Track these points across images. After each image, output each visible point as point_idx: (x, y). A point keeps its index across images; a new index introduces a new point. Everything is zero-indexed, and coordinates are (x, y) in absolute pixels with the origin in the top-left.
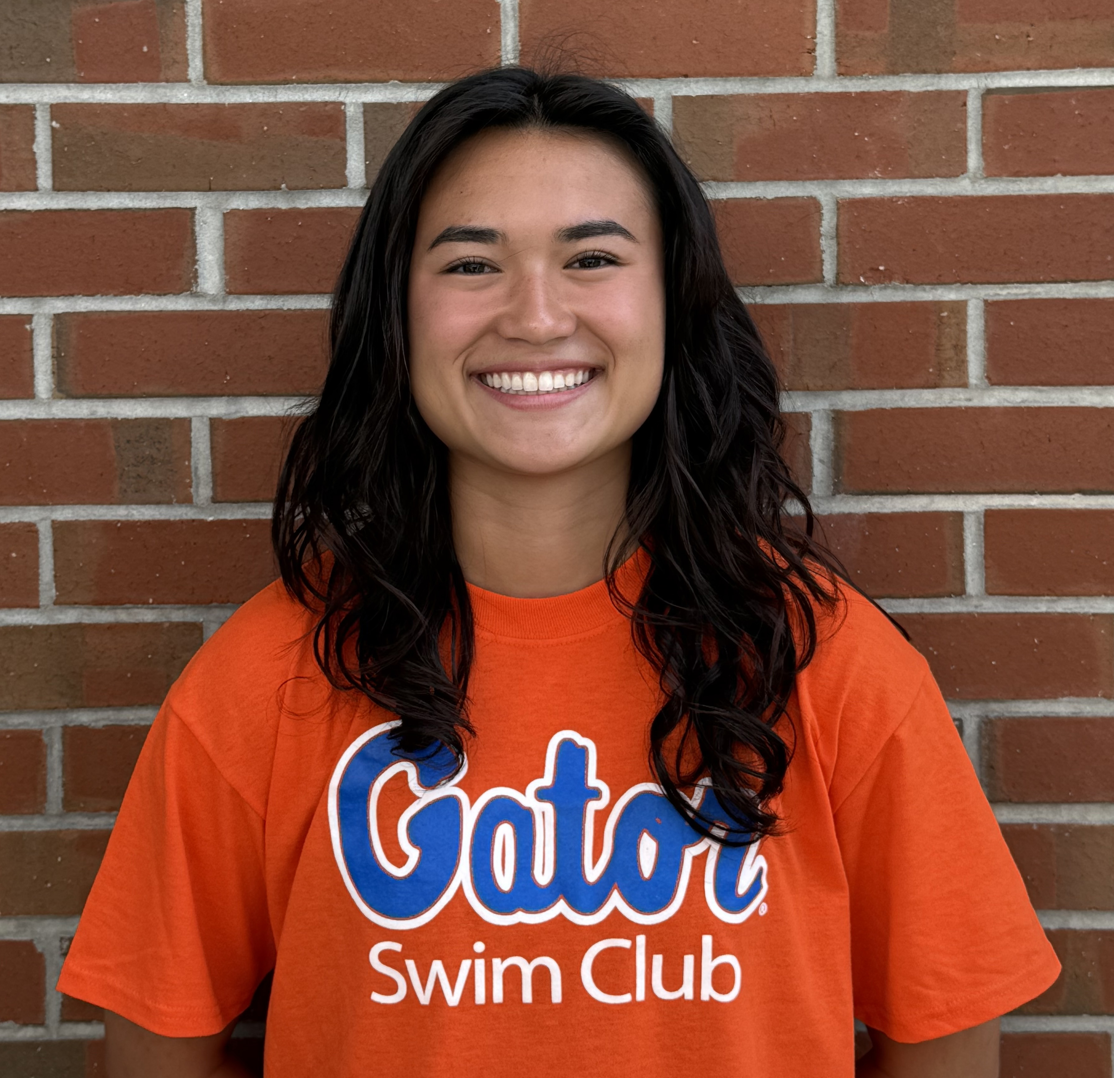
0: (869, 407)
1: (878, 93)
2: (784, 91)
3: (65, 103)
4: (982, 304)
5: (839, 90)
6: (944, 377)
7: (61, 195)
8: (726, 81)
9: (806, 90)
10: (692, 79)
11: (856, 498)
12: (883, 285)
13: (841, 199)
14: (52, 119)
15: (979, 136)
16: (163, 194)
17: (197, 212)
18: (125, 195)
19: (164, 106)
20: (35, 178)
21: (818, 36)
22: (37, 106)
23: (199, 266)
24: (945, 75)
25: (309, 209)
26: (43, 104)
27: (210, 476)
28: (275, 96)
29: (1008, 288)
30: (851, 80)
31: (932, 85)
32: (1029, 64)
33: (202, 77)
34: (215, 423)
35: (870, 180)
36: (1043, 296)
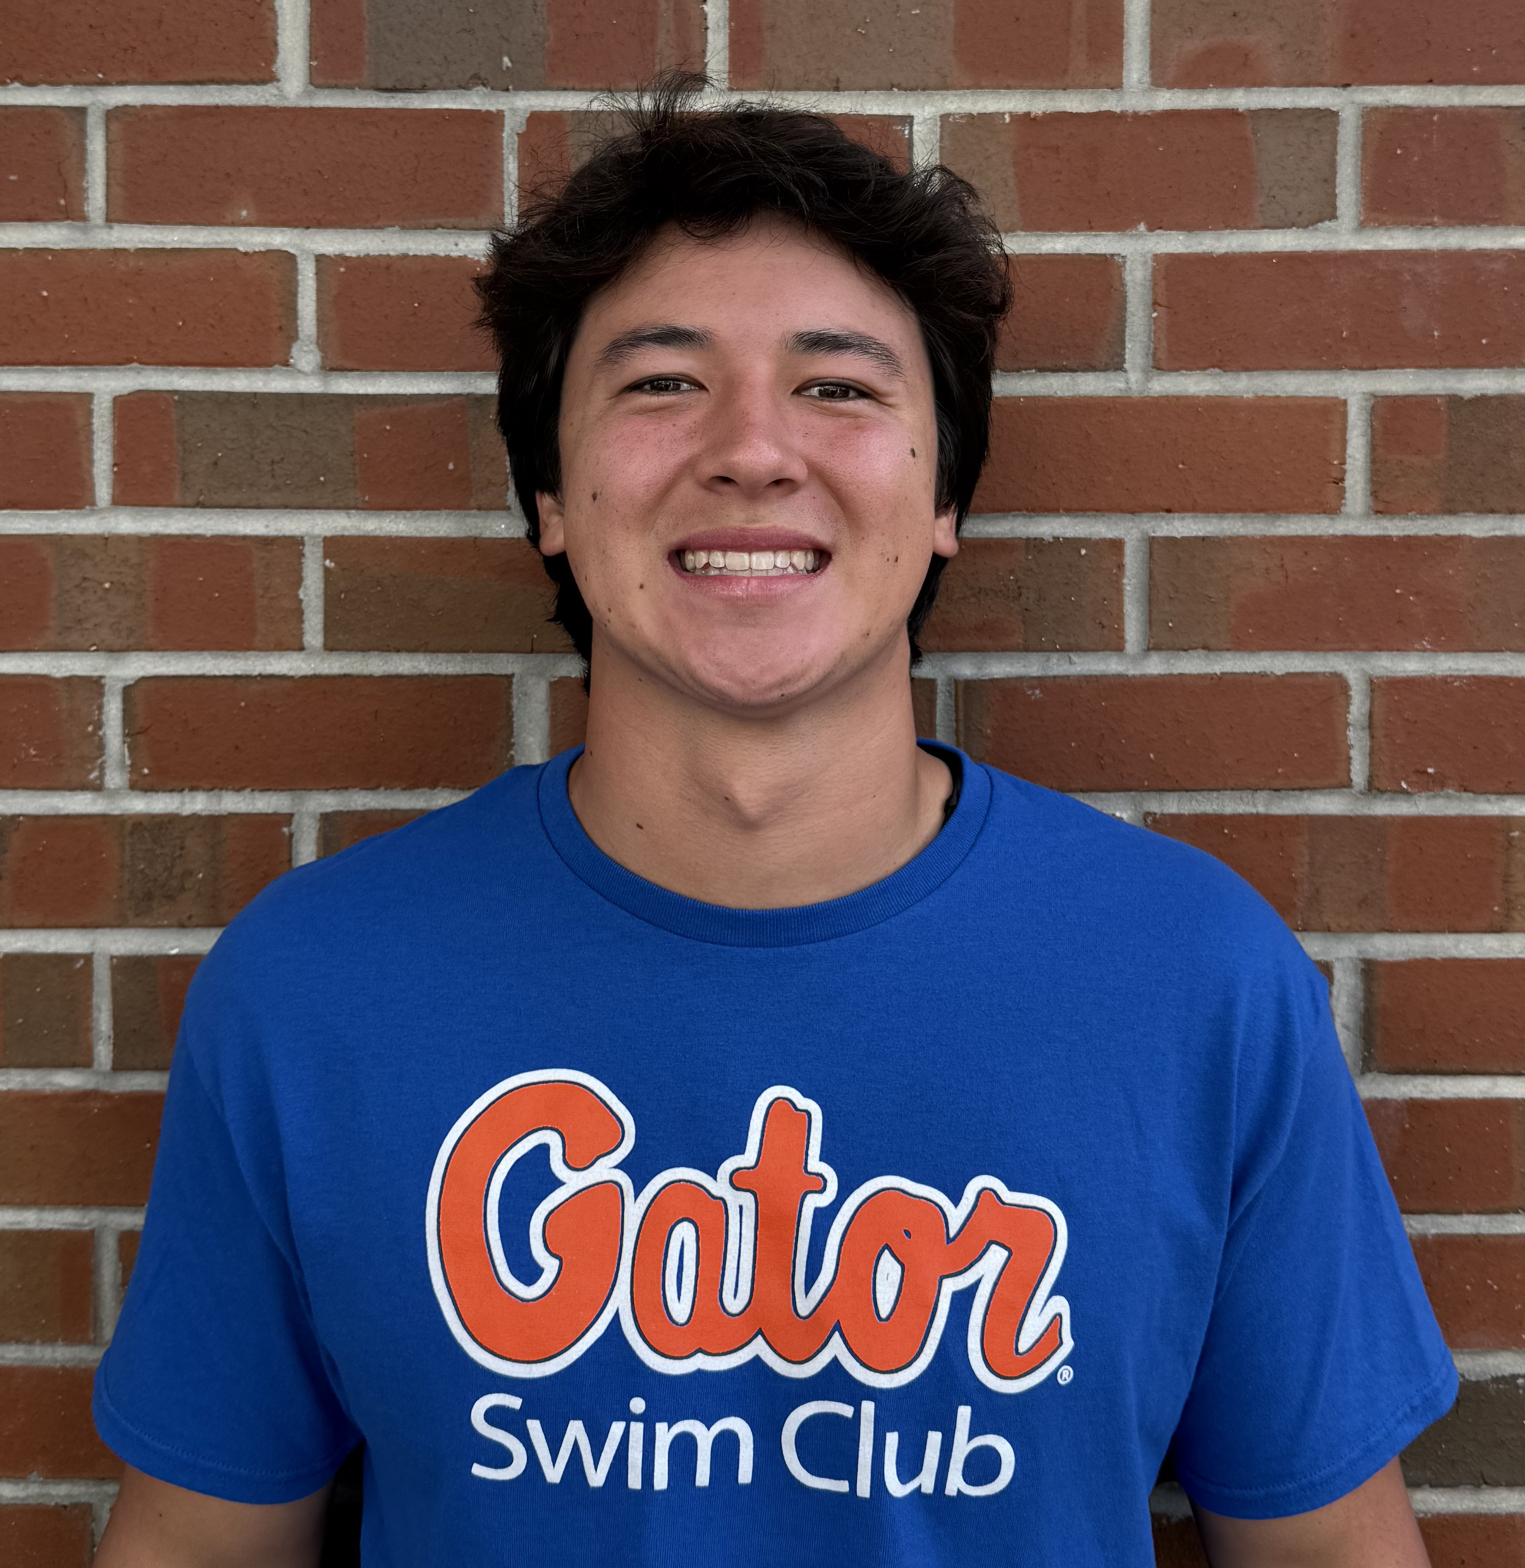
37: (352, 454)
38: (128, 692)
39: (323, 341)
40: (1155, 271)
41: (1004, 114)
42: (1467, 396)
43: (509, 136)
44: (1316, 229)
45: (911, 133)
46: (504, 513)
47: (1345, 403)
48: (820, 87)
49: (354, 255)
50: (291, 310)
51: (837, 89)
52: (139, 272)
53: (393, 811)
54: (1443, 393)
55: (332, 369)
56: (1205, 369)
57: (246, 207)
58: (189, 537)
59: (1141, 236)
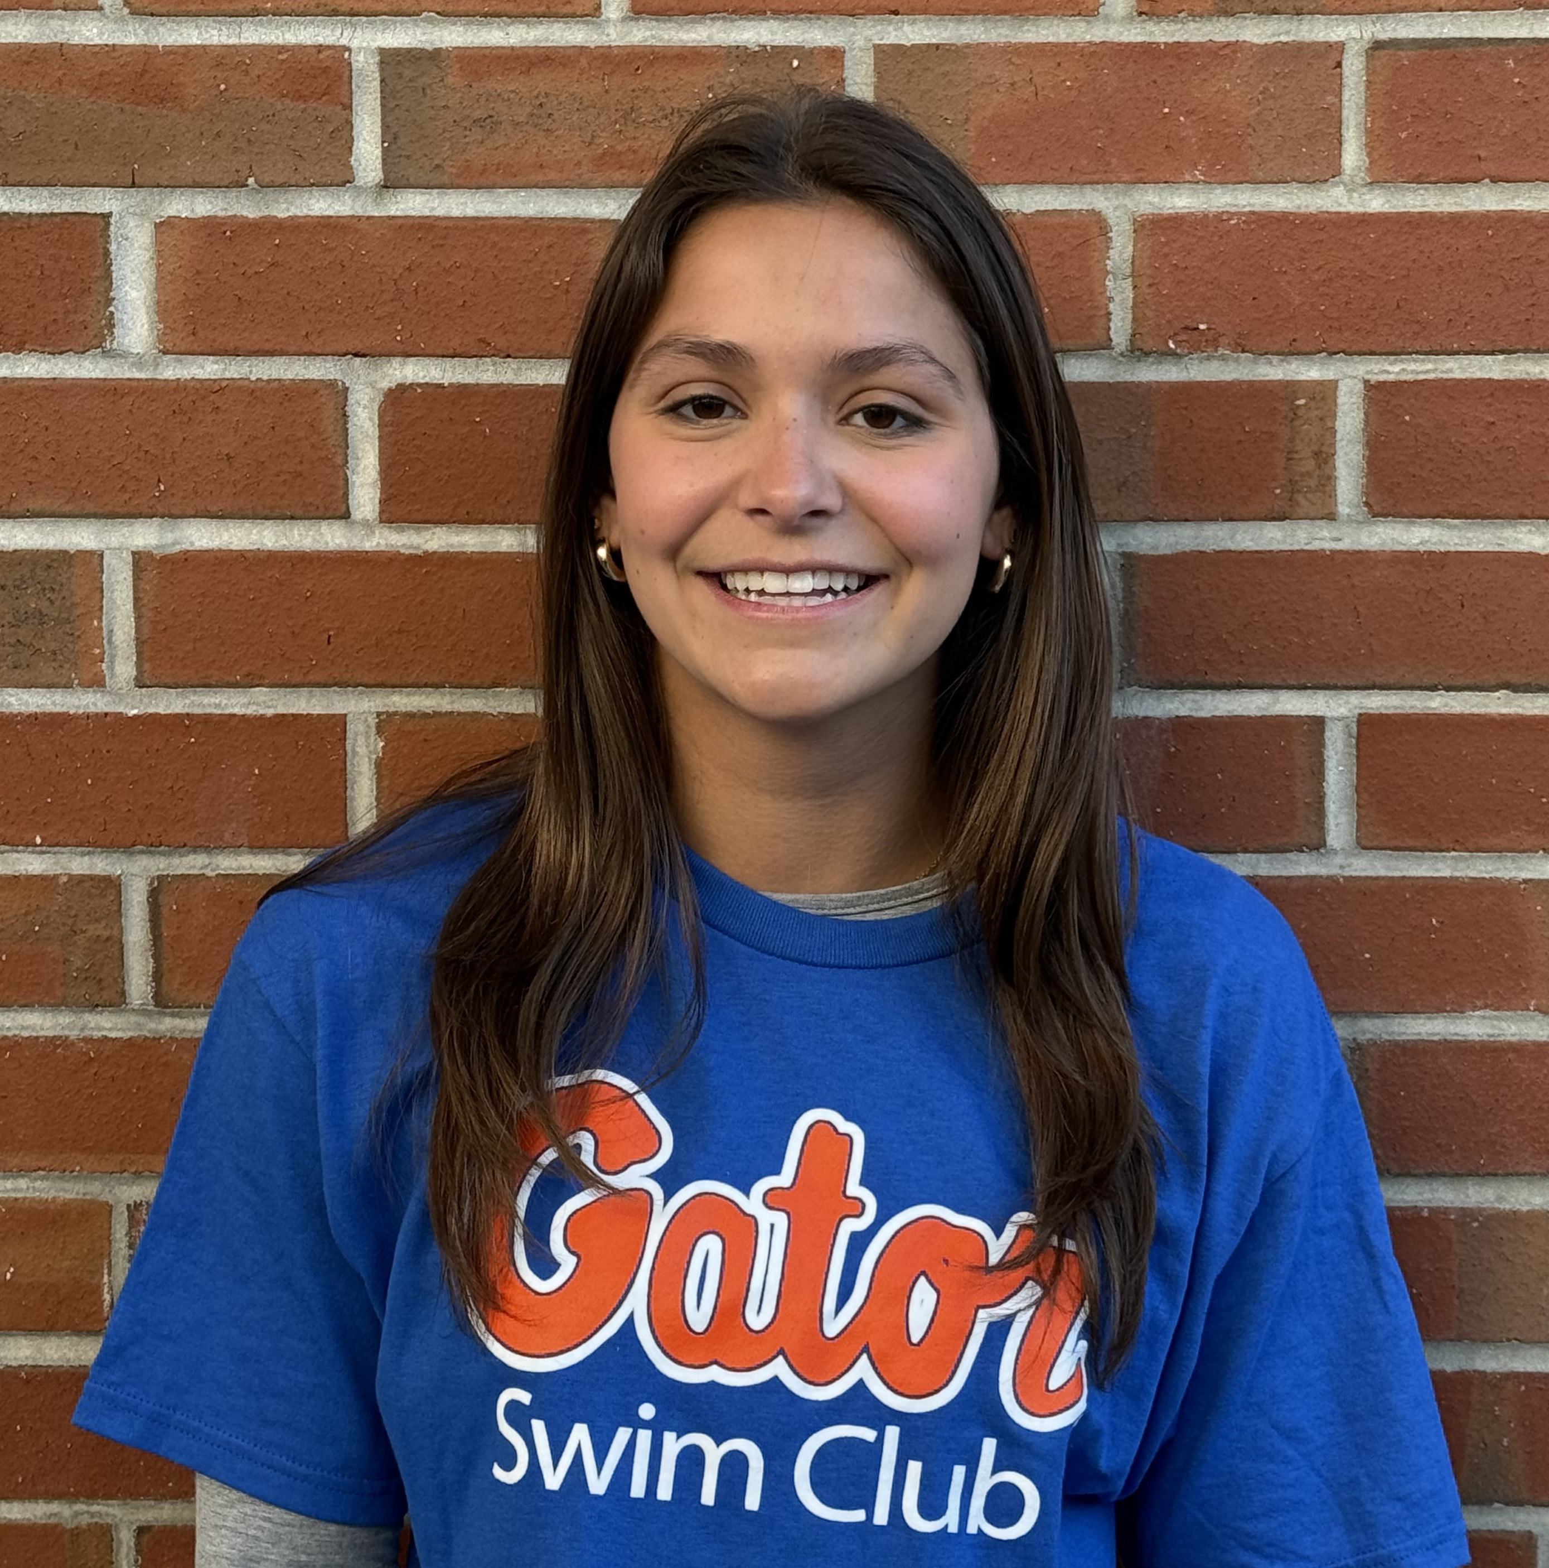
0: (1179, 548)
4: (1361, 386)
5: (1139, 39)
6: (1298, 504)
8: (959, 21)
9: (1088, 38)
10: (906, 18)
11: (1155, 693)
17: (112, 220)
19: (61, 50)
23: (116, 308)
25: (291, 218)
27: (133, 644)
29: (1402, 361)
31: (1288, 33)
34: (141, 561)
36: (1457, 375)
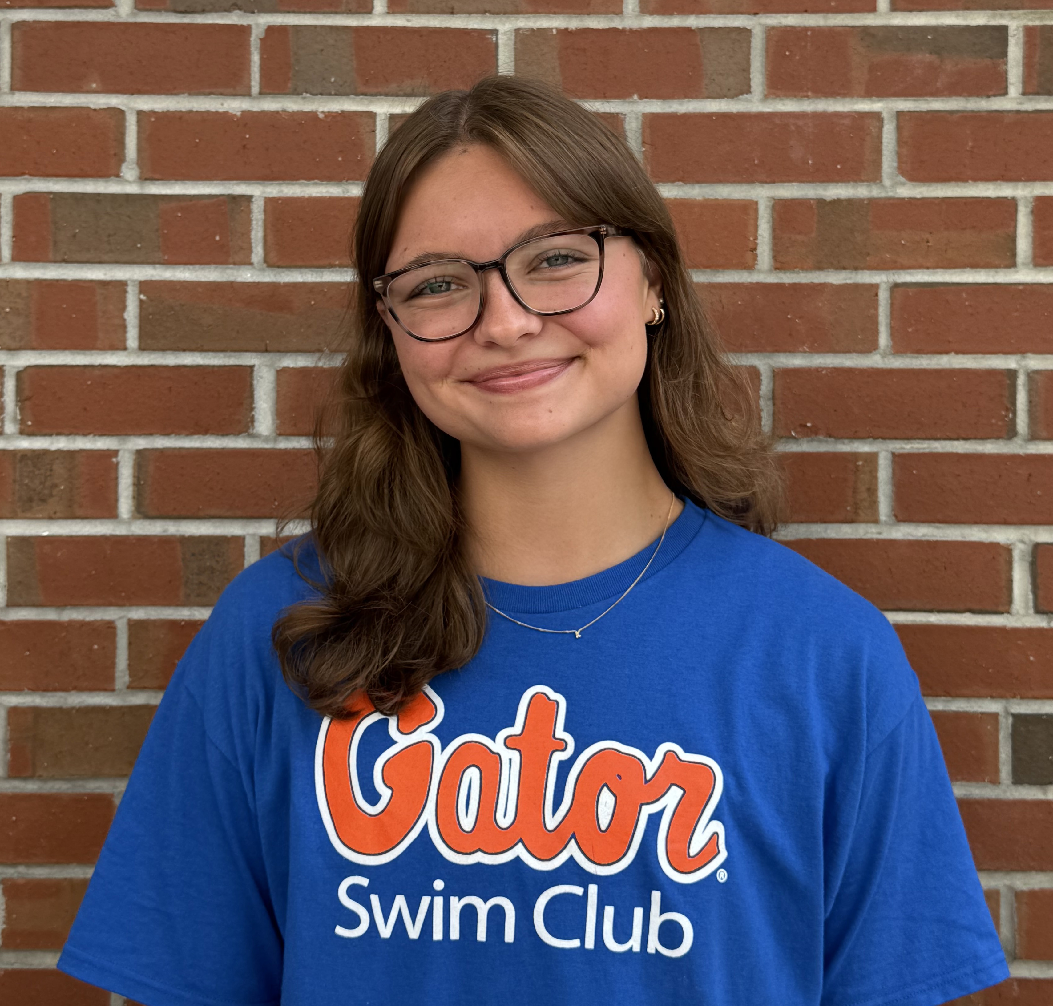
1: (807, 285)
2: (731, 280)
3: (151, 281)
7: (145, 354)
12: (810, 438)
13: (777, 368)
14: (141, 292)
15: (888, 321)
16: (228, 354)
18: (197, 354)
20: (124, 340)
21: (759, 238)
22: (129, 282)
24: (861, 271)
26: (134, 281)
28: (322, 277)
30: (785, 273)
32: (929, 265)
33: (262, 261)
35: (800, 354)
37: (157, 230)
38: (20, 375)
39: (140, 162)
40: (644, 123)
41: (552, 29)
42: (828, 199)
43: (255, 40)
44: (739, 99)
45: (497, 39)
46: (249, 267)
47: (756, 203)
48: (442, 12)
49: (160, 111)
50: (121, 143)
51: (452, 13)
52: (30, 121)
53: (180, 449)
54: (815, 197)
55: (146, 179)
56: (673, 182)
57: (95, 81)
58: (57, 281)
59: (635, 102)
